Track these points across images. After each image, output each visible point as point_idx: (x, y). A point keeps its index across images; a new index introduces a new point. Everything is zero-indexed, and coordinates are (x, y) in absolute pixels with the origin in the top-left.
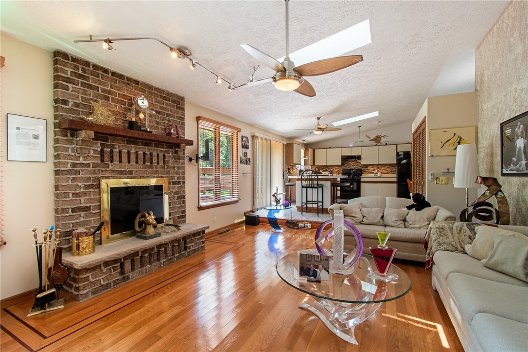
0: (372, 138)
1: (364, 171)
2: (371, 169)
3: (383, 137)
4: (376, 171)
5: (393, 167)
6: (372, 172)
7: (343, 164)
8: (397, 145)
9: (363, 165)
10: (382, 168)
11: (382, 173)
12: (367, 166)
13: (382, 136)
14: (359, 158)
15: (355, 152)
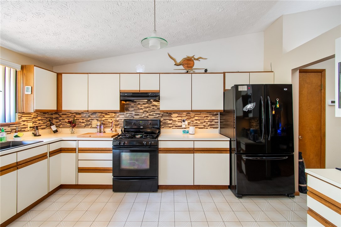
0: (178, 61)
1: (165, 124)
2: (176, 119)
3: (197, 59)
4: (186, 122)
5: (213, 115)
6: (179, 124)
7: (123, 109)
8: (224, 73)
9: (163, 111)
10: (196, 118)
11: (196, 126)
12: (169, 113)
13: (196, 57)
14: (155, 96)
15: (148, 85)
